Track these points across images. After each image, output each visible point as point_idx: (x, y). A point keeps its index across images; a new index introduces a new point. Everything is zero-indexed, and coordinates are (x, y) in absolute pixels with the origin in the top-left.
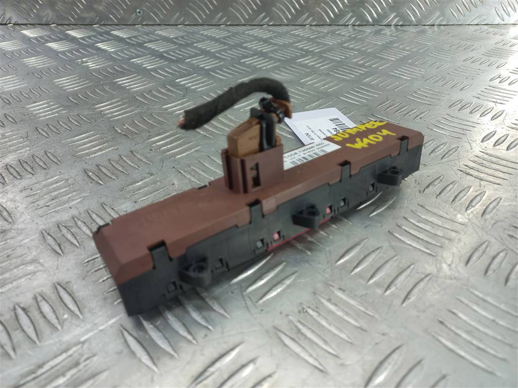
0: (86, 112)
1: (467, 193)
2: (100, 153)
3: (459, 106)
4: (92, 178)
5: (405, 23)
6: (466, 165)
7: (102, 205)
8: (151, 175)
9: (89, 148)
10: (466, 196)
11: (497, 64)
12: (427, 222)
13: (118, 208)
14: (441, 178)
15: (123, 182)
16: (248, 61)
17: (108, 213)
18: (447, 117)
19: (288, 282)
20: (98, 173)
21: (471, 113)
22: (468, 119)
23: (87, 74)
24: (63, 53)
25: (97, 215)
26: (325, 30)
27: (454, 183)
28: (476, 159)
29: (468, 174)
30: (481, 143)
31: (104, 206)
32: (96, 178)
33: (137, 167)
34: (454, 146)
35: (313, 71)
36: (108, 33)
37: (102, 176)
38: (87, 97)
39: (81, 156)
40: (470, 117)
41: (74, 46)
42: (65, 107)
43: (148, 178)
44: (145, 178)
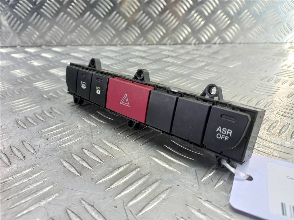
0: (26, 87)
1: (288, 127)
2: (29, 110)
3: (267, 79)
4: (20, 125)
5: (224, 42)
6: (281, 111)
7: (23, 142)
8: (62, 122)
9: (22, 107)
10: (288, 130)
11: (283, 60)
12: (265, 147)
13: (34, 143)
14: (267, 118)
15: (41, 127)
16: (133, 60)
17: (25, 147)
18: (261, 85)
19: (163, 196)
20: (25, 121)
21: (275, 83)
22: (275, 86)
23: (32, 68)
24: (21, 59)
25: (17, 149)
26: (179, 46)
27: (277, 122)
28: (287, 107)
29: (285, 116)
30: (288, 99)
31: (24, 143)
32: (22, 125)
33: (53, 117)
34: (270, 100)
35: (173, 64)
36: (50, 50)
37: (27, 123)
38: (29, 79)
39: (16, 112)
40: (276, 85)
41: (28, 55)
42: (13, 85)
43: (60, 123)
44: (57, 124)
